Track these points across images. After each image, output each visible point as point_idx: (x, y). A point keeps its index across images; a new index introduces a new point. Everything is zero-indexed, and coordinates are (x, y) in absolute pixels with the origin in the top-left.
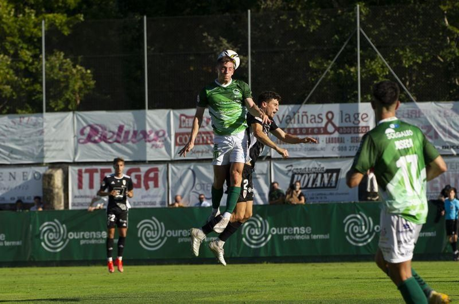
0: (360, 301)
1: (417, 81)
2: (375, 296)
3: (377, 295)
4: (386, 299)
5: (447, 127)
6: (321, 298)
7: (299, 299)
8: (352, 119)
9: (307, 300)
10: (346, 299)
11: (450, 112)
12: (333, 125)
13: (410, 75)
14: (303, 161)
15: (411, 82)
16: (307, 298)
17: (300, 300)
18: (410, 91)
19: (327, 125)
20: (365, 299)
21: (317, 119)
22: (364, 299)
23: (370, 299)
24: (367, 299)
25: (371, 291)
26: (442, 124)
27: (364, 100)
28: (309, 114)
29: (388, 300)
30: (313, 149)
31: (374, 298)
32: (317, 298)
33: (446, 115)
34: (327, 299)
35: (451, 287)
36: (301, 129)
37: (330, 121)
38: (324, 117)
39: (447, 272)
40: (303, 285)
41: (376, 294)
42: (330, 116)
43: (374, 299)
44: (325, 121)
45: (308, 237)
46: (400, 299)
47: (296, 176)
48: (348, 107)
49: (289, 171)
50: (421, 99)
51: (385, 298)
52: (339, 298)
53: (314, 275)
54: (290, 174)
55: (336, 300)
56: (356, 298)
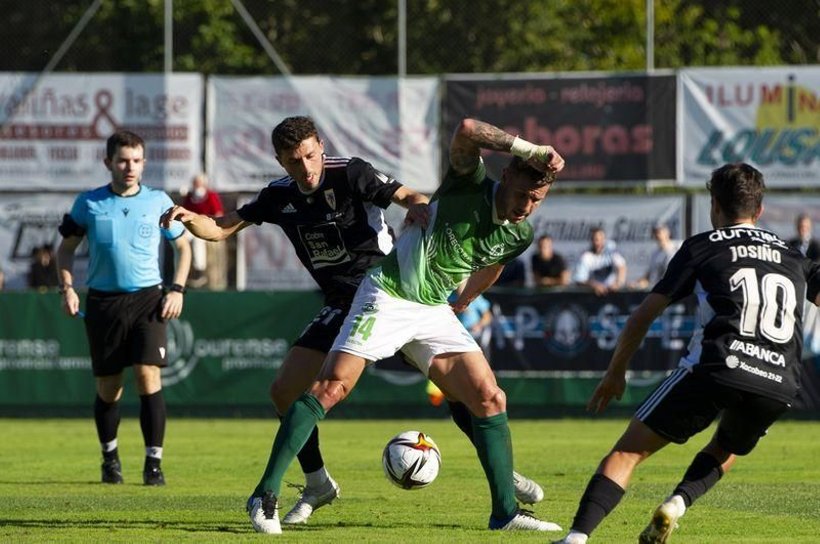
0: (158, 500)
1: (294, 30)
2: (191, 490)
3: (195, 489)
4: (214, 497)
5: (355, 131)
6: (74, 494)
7: (25, 495)
8: (152, 108)
9: (42, 496)
10: (128, 495)
11: (361, 100)
12: (111, 120)
13: (280, 19)
14: (43, 198)
15: (281, 33)
16: (42, 493)
17: (26, 497)
18: (279, 51)
19: (96, 119)
20: (169, 497)
21: (77, 108)
22: (166, 496)
23: (179, 497)
24: (172, 496)
25: (183, 480)
26: (345, 125)
27: (179, 68)
28: (58, 95)
29: (218, 498)
30: (65, 172)
31: (187, 495)
32: (64, 493)
33: (352, 107)
34: (87, 496)
35: (354, 474)
36: (40, 128)
37: (103, 111)
38: (90, 102)
39: (344, 442)
40: (35, 465)
41: (194, 486)
42: (104, 100)
43: (189, 497)
44: (93, 111)
45: (48, 364)
46: (243, 497)
47: (27, 231)
48: (142, 82)
49: (13, 218)
50: (302, 68)
51: (213, 494)
52: (113, 494)
53: (61, 445)
54: (15, 225)
55: (105, 497)
56: (150, 495)
